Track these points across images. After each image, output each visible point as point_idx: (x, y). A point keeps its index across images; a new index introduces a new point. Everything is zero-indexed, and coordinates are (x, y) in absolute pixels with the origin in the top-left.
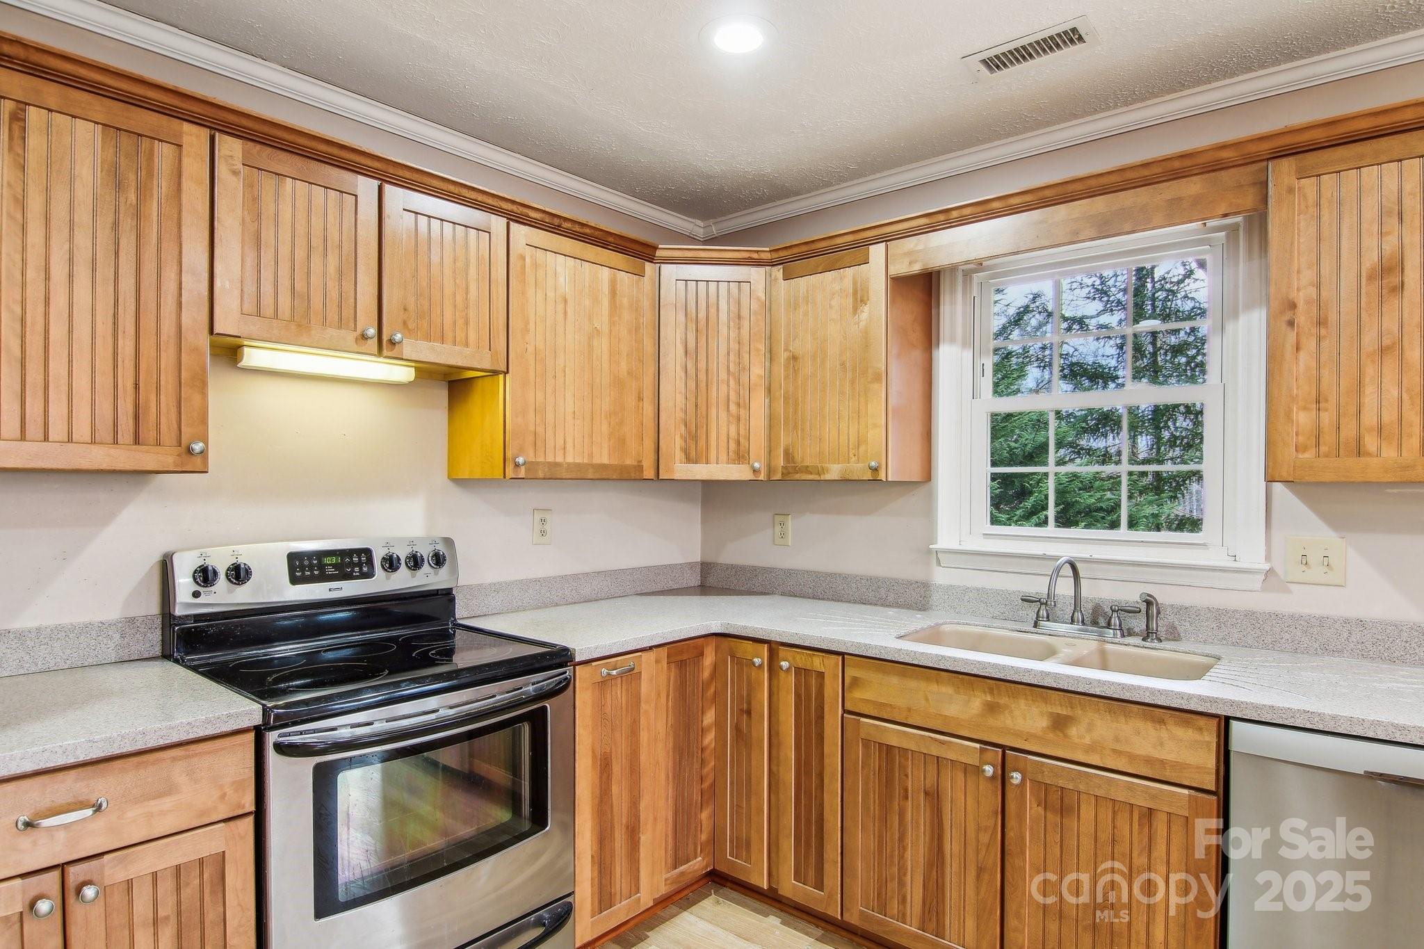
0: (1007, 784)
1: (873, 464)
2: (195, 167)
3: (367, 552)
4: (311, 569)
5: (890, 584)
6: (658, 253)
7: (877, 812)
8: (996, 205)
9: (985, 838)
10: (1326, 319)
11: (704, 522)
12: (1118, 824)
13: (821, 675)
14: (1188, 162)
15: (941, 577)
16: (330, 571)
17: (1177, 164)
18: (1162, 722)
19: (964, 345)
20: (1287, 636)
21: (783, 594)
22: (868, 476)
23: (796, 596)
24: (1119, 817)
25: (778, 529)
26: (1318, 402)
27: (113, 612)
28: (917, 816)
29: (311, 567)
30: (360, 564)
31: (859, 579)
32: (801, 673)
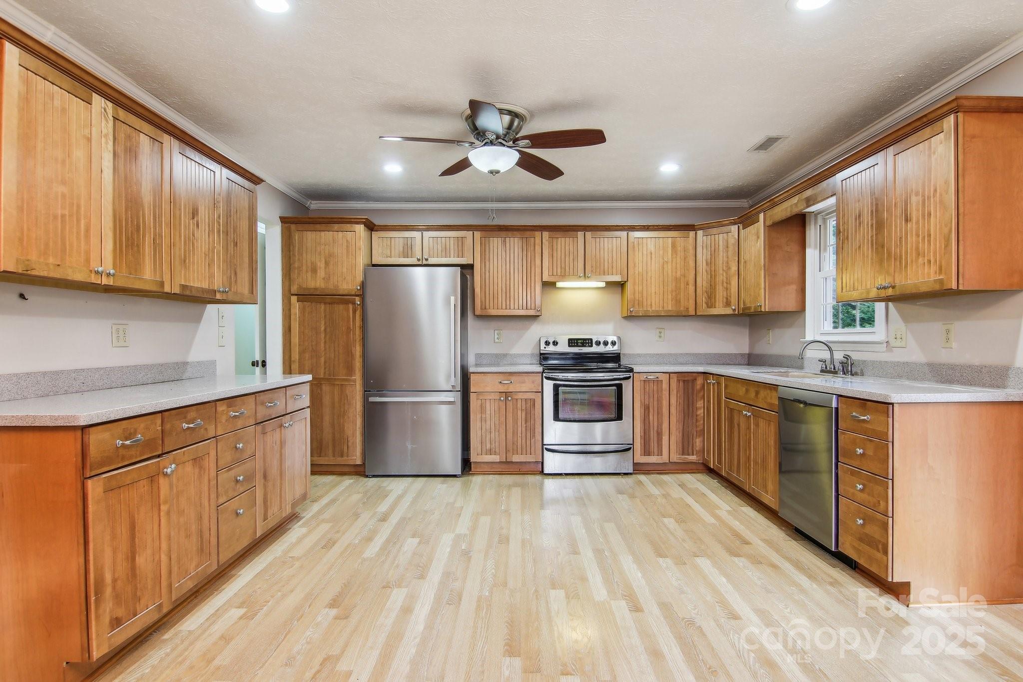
1: (759, 304)
2: (538, 240)
3: (591, 340)
4: (574, 344)
5: (795, 359)
6: (696, 227)
10: (848, 237)
11: (750, 335)
16: (580, 344)
18: (771, 390)
19: (815, 248)
25: (768, 336)
26: (846, 270)
27: (529, 351)
29: (574, 343)
30: (588, 343)
31: (787, 357)
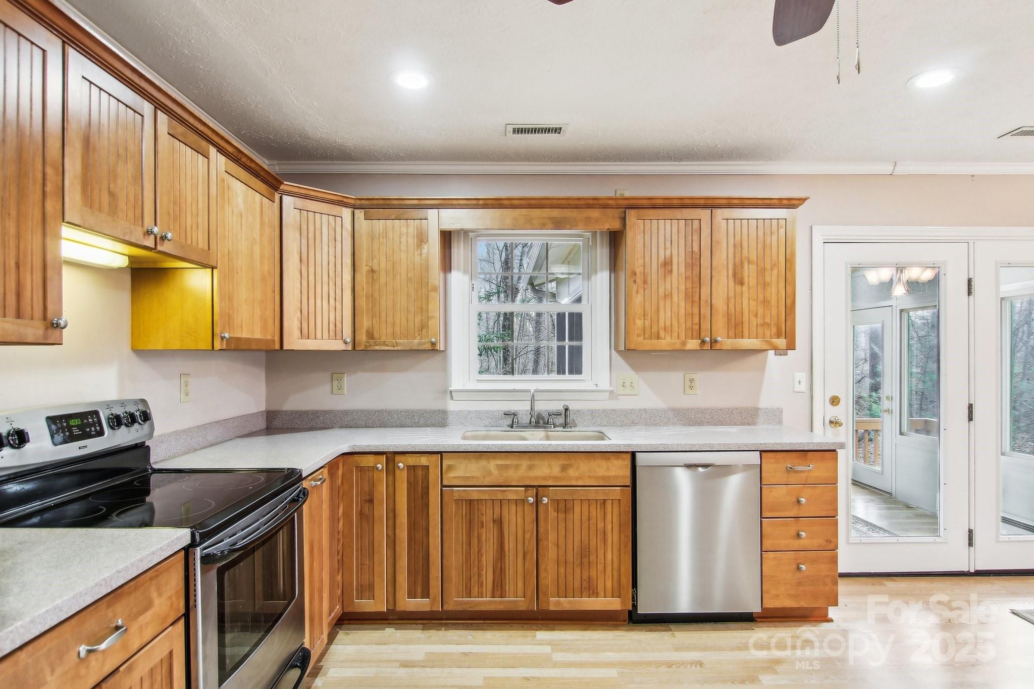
0: (539, 504)
1: (433, 340)
3: (96, 413)
4: (64, 431)
5: (423, 413)
6: (282, 187)
7: (464, 540)
8: (506, 202)
9: (527, 536)
10: (647, 282)
11: (268, 381)
12: (591, 511)
13: (427, 467)
14: (595, 202)
15: (453, 406)
16: (76, 432)
17: (591, 202)
18: (609, 459)
19: (465, 272)
20: (619, 419)
21: (341, 427)
22: (429, 347)
23: (352, 427)
24: (591, 508)
25: (335, 383)
26: (644, 316)
28: (489, 535)
29: (63, 429)
30: (94, 425)
31: (399, 412)
32: (412, 469)
